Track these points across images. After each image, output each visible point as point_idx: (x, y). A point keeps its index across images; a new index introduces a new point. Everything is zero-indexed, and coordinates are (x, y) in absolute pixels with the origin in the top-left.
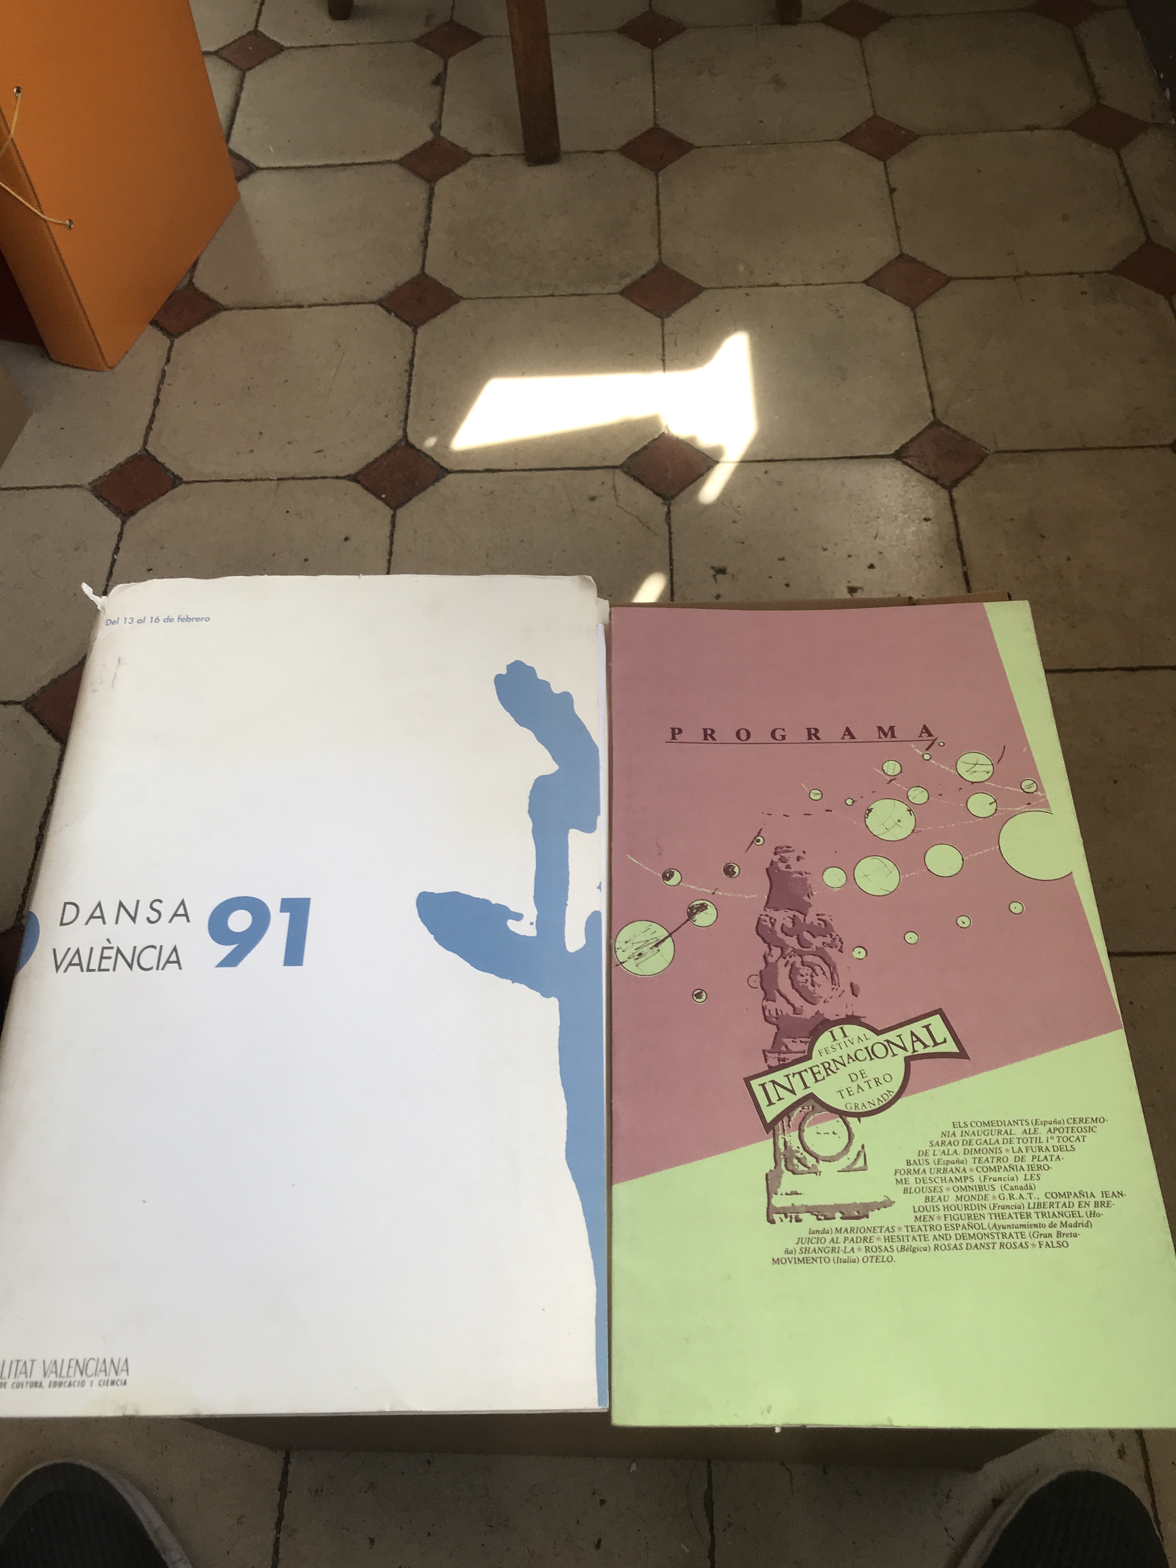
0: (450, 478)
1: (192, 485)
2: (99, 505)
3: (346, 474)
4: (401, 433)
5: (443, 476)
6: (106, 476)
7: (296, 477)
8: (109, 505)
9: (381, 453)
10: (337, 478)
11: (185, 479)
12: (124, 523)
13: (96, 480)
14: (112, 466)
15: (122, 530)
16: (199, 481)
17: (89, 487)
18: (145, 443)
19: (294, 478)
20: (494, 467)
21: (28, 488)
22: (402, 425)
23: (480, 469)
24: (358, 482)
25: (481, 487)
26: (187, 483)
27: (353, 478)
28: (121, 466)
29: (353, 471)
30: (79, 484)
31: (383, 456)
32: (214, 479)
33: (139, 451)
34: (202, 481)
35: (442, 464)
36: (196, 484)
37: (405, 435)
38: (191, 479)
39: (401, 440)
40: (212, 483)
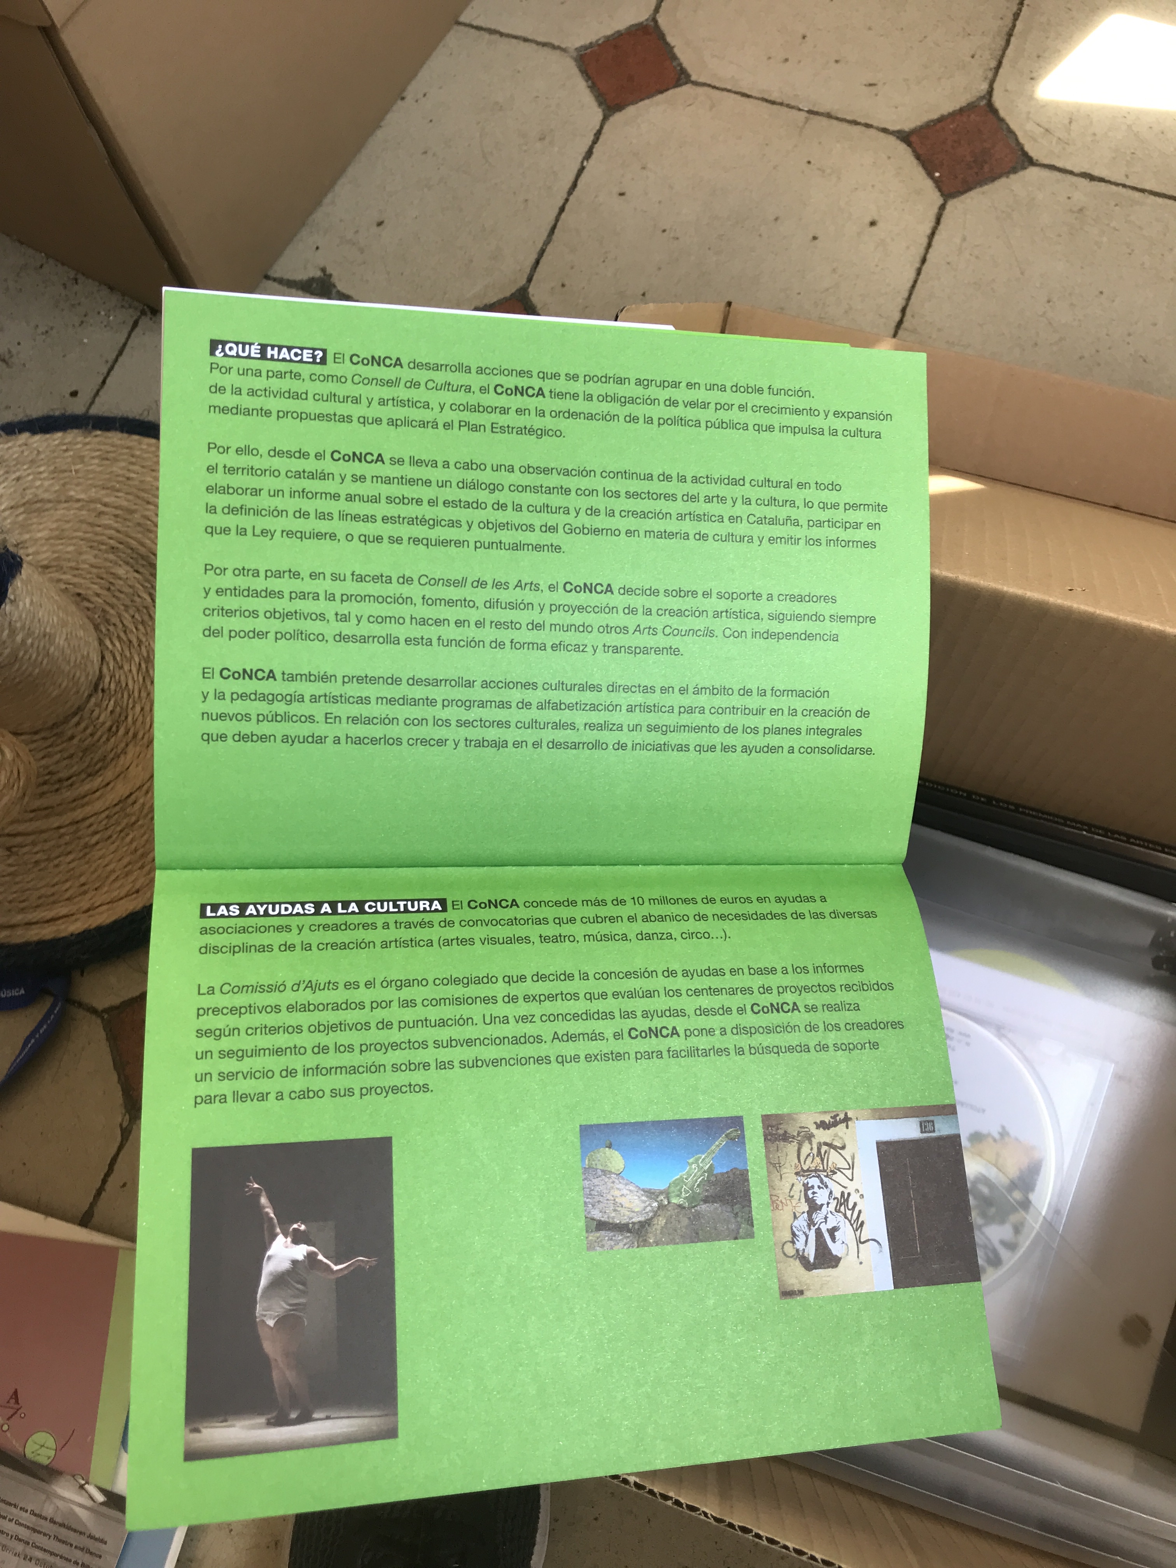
0: (1032, 171)
1: (701, 90)
2: (581, 85)
3: (897, 127)
4: (985, 86)
5: (1024, 168)
6: (599, 45)
7: (833, 114)
8: (594, 88)
9: (951, 110)
10: (885, 130)
11: (694, 78)
12: (605, 119)
13: (585, 47)
14: (609, 32)
15: (602, 127)
16: (709, 86)
17: (575, 54)
18: (657, 9)
19: (829, 116)
20: (1096, 173)
21: (502, 34)
22: (990, 75)
23: (1076, 170)
24: (909, 144)
25: (1069, 198)
26: (696, 84)
27: (905, 137)
28: (619, 35)
29: (907, 126)
30: (563, 46)
31: (953, 115)
32: (729, 87)
33: (647, 20)
34: (714, 87)
35: (1027, 148)
36: (706, 89)
37: (990, 92)
38: (701, 80)
39: (982, 98)
40: (725, 93)
